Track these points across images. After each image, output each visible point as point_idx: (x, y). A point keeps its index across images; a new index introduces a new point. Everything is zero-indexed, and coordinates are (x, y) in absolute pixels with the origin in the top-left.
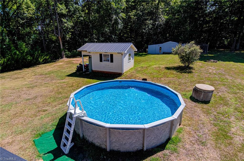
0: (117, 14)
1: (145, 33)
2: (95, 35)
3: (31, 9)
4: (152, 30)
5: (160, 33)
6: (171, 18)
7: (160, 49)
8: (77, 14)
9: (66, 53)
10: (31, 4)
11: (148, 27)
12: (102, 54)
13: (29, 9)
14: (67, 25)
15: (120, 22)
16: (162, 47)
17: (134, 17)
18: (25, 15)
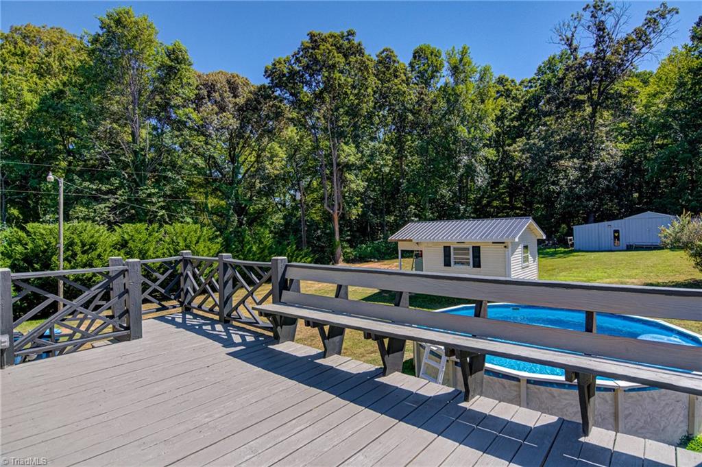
0: (473, 152)
1: (559, 194)
2: (414, 207)
3: (278, 159)
4: (581, 183)
5: (608, 190)
6: (641, 147)
7: (614, 235)
8: (378, 162)
9: (346, 252)
10: (280, 149)
11: (567, 176)
12: (450, 247)
13: (275, 159)
14: (357, 186)
15: (481, 170)
16: (620, 229)
17: (523, 154)
18: (267, 171)
